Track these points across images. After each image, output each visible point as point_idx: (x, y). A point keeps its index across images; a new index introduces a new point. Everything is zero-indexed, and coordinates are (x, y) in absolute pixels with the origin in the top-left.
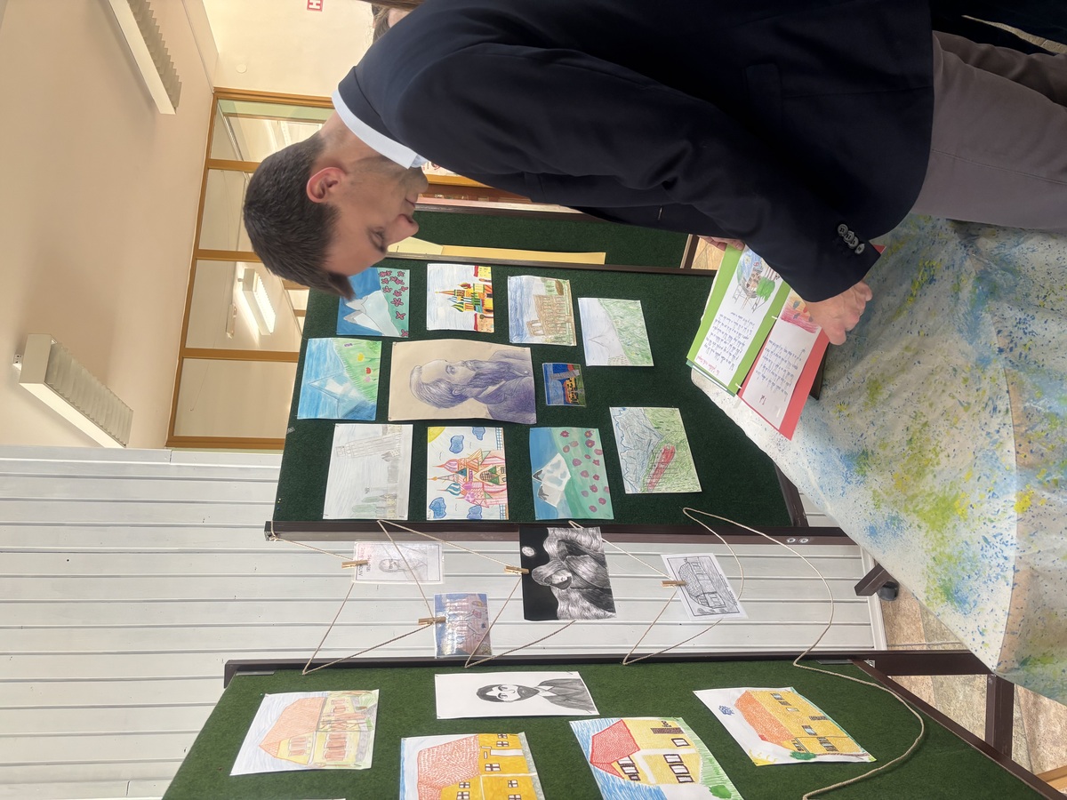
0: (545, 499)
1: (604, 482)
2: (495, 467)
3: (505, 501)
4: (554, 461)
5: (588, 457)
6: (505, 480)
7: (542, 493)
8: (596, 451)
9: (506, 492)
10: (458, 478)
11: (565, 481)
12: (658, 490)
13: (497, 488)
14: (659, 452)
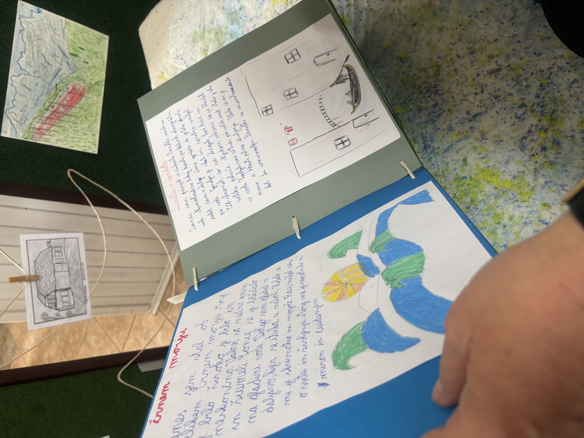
12: (46, 140)
14: (65, 89)
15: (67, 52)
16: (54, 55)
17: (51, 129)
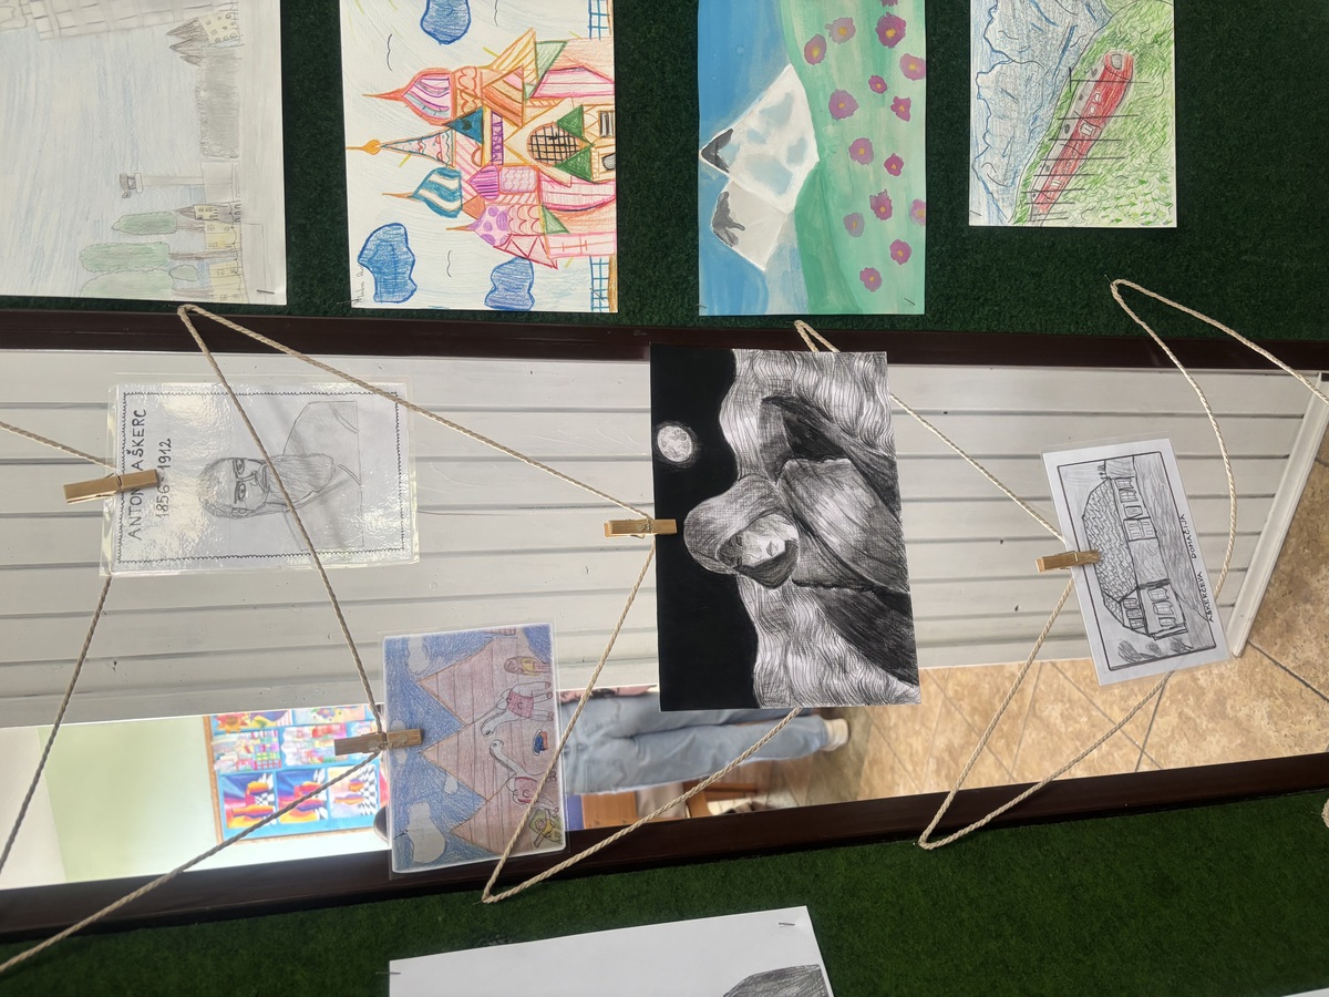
0: (733, 240)
1: (913, 185)
2: (580, 112)
3: (607, 245)
4: (773, 95)
5: (878, 84)
6: (611, 162)
7: (724, 220)
8: (907, 59)
9: (611, 212)
10: (453, 148)
11: (800, 174)
12: (1063, 215)
13: (580, 193)
14: (1088, 76)
17: (1068, 187)
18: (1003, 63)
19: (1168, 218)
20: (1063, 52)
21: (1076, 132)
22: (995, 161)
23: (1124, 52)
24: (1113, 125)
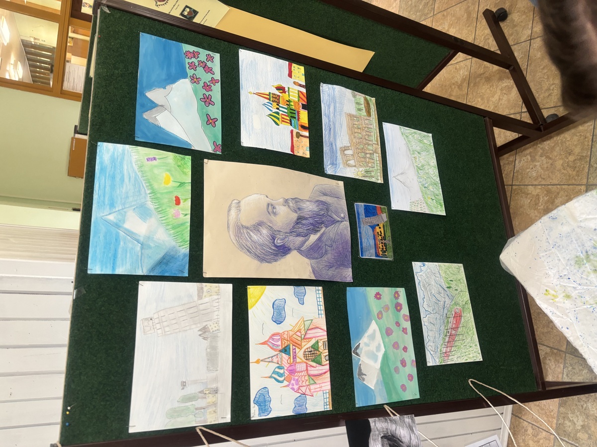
0: (364, 379)
1: (411, 355)
2: (317, 342)
3: (327, 386)
4: (370, 331)
5: (398, 324)
6: (327, 358)
7: (361, 374)
8: (404, 316)
9: (328, 375)
10: (281, 359)
11: (380, 355)
12: (451, 360)
13: (317, 369)
14: (451, 316)
15: (445, 287)
16: (439, 293)
17: (452, 350)
18: (429, 314)
19: (480, 358)
20: (444, 309)
21: (451, 333)
22: (432, 344)
23: (459, 308)
24: (460, 330)
